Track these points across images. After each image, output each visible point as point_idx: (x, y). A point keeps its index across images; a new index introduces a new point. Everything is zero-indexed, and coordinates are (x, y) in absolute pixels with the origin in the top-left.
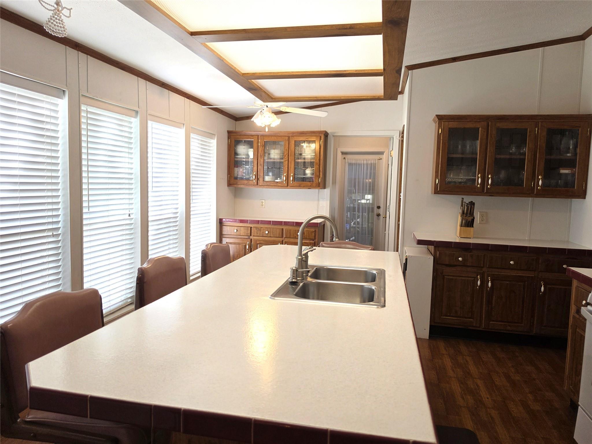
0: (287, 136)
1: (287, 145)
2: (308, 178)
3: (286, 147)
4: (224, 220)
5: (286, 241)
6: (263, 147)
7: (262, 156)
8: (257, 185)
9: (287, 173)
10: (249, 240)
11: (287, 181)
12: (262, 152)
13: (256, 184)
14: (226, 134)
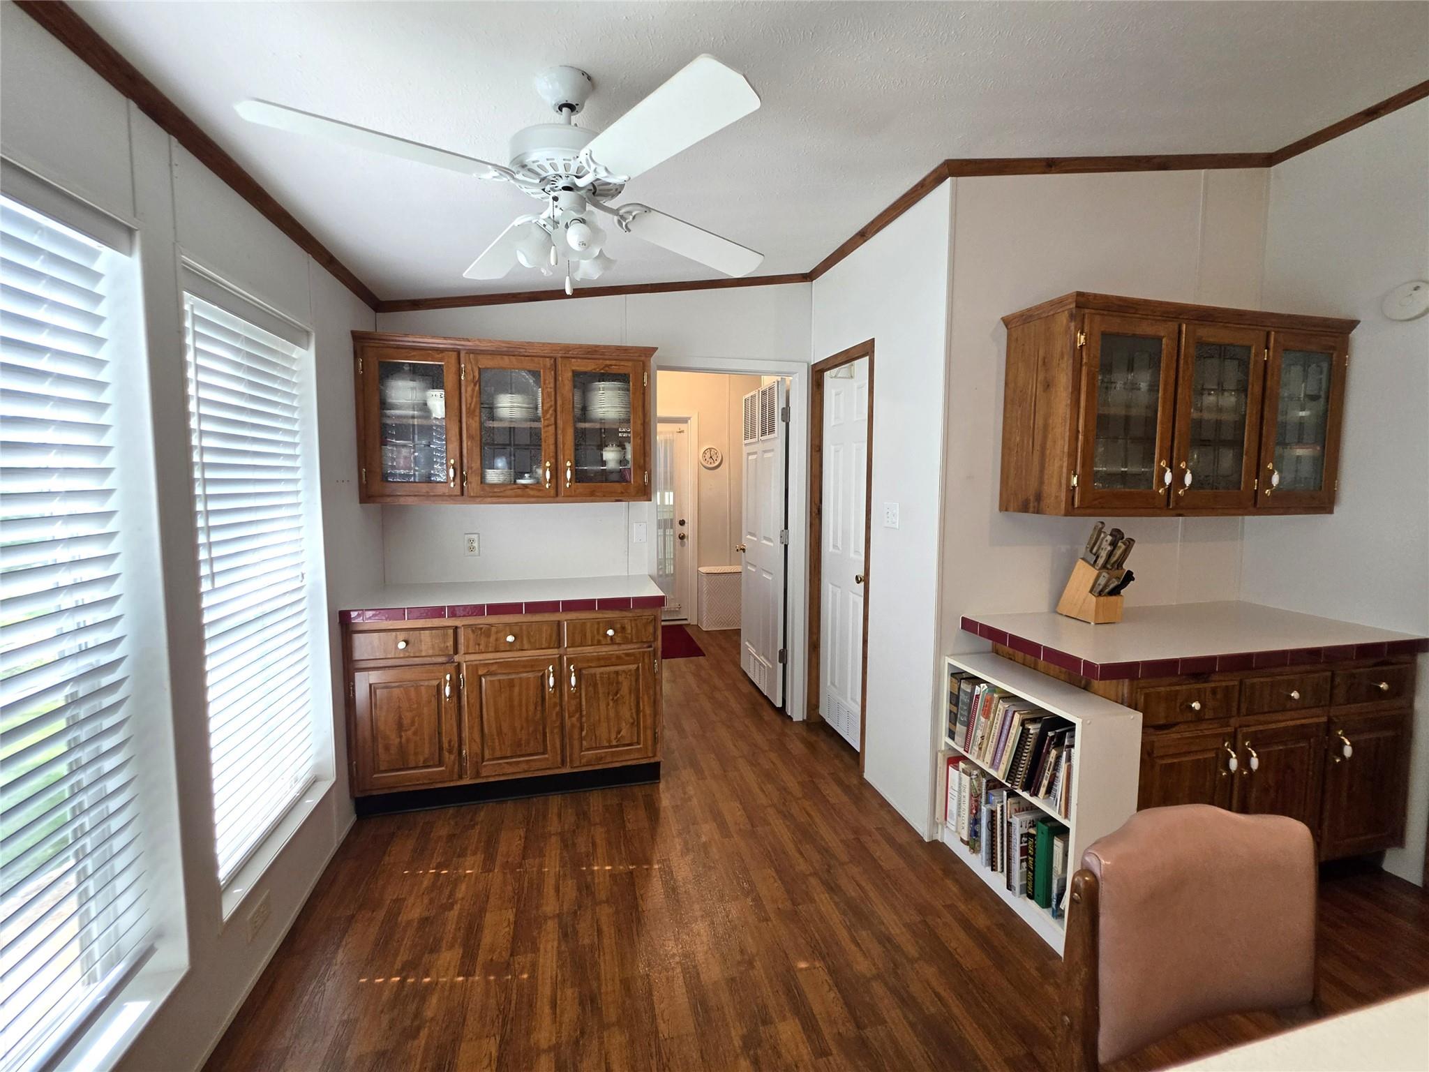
0: (550, 357)
1: (549, 383)
2: (611, 472)
3: (547, 388)
4: (354, 614)
5: (571, 658)
6: (475, 385)
7: (474, 411)
8: (462, 494)
9: (553, 460)
10: (451, 667)
11: (554, 481)
12: (474, 399)
13: (458, 491)
14: (347, 345)
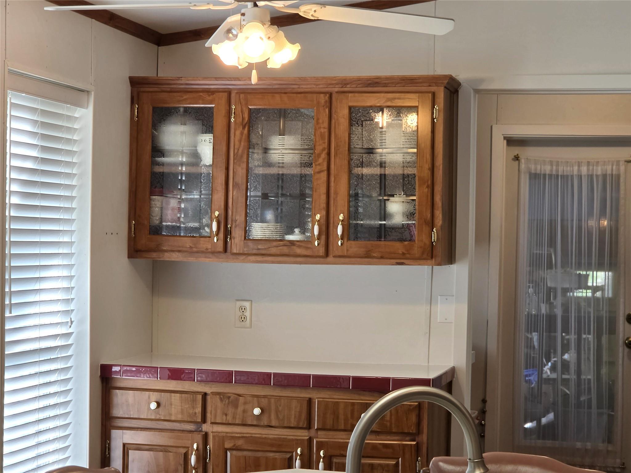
0: (325, 93)
1: (323, 123)
2: (394, 228)
3: (320, 128)
4: (115, 369)
5: (321, 442)
6: (244, 128)
7: (242, 156)
8: (225, 250)
9: (324, 213)
10: (199, 437)
11: (323, 237)
12: (242, 144)
13: (220, 247)
14: (125, 91)
